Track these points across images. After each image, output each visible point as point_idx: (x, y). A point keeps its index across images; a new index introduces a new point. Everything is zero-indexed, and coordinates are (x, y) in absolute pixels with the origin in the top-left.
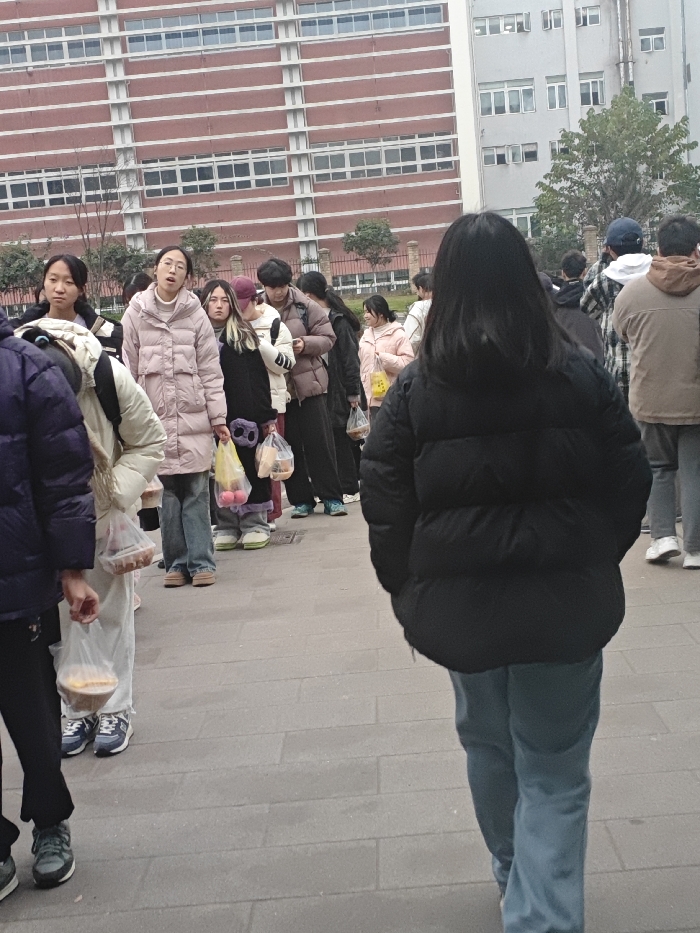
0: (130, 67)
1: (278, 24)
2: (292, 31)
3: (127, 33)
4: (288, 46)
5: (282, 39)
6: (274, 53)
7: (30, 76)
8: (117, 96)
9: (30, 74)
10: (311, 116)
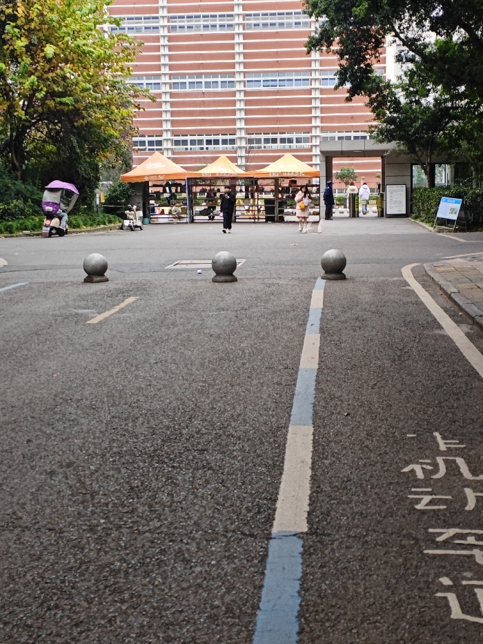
0: (246, 93)
1: (312, 79)
2: (317, 82)
3: (246, 79)
4: (315, 89)
5: (313, 86)
6: (309, 92)
7: (204, 94)
8: (239, 106)
9: (203, 93)
10: (323, 119)
